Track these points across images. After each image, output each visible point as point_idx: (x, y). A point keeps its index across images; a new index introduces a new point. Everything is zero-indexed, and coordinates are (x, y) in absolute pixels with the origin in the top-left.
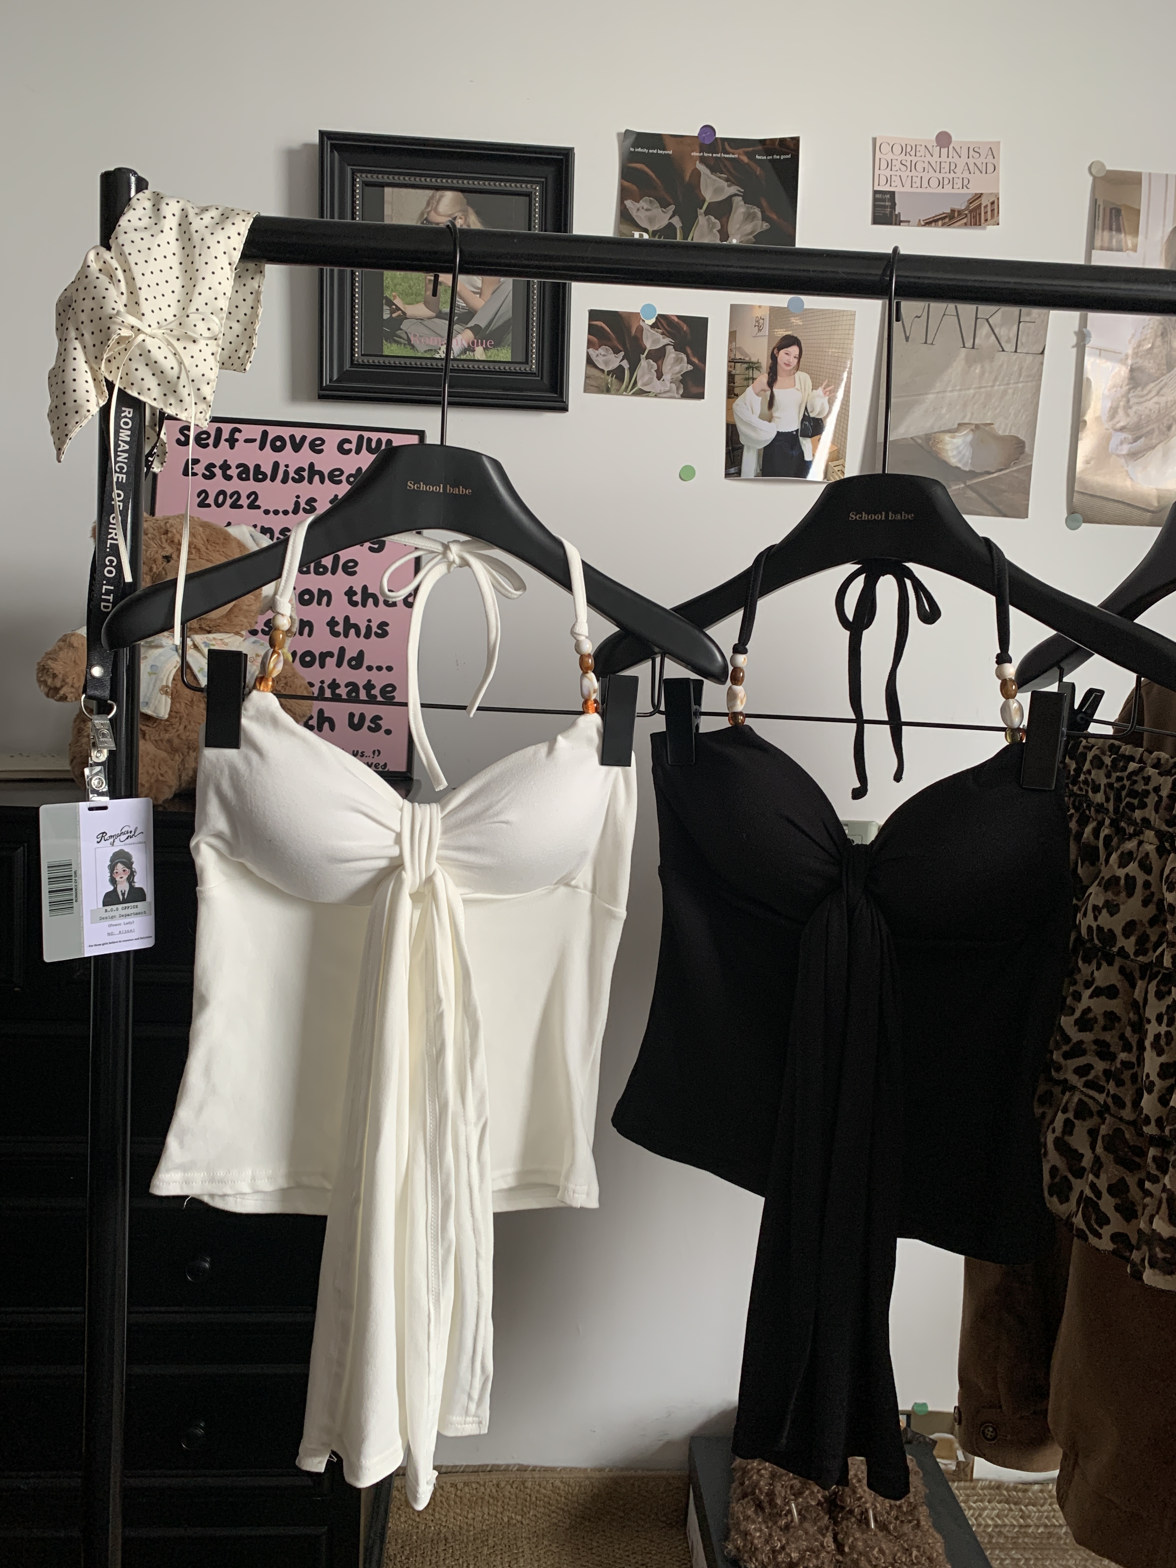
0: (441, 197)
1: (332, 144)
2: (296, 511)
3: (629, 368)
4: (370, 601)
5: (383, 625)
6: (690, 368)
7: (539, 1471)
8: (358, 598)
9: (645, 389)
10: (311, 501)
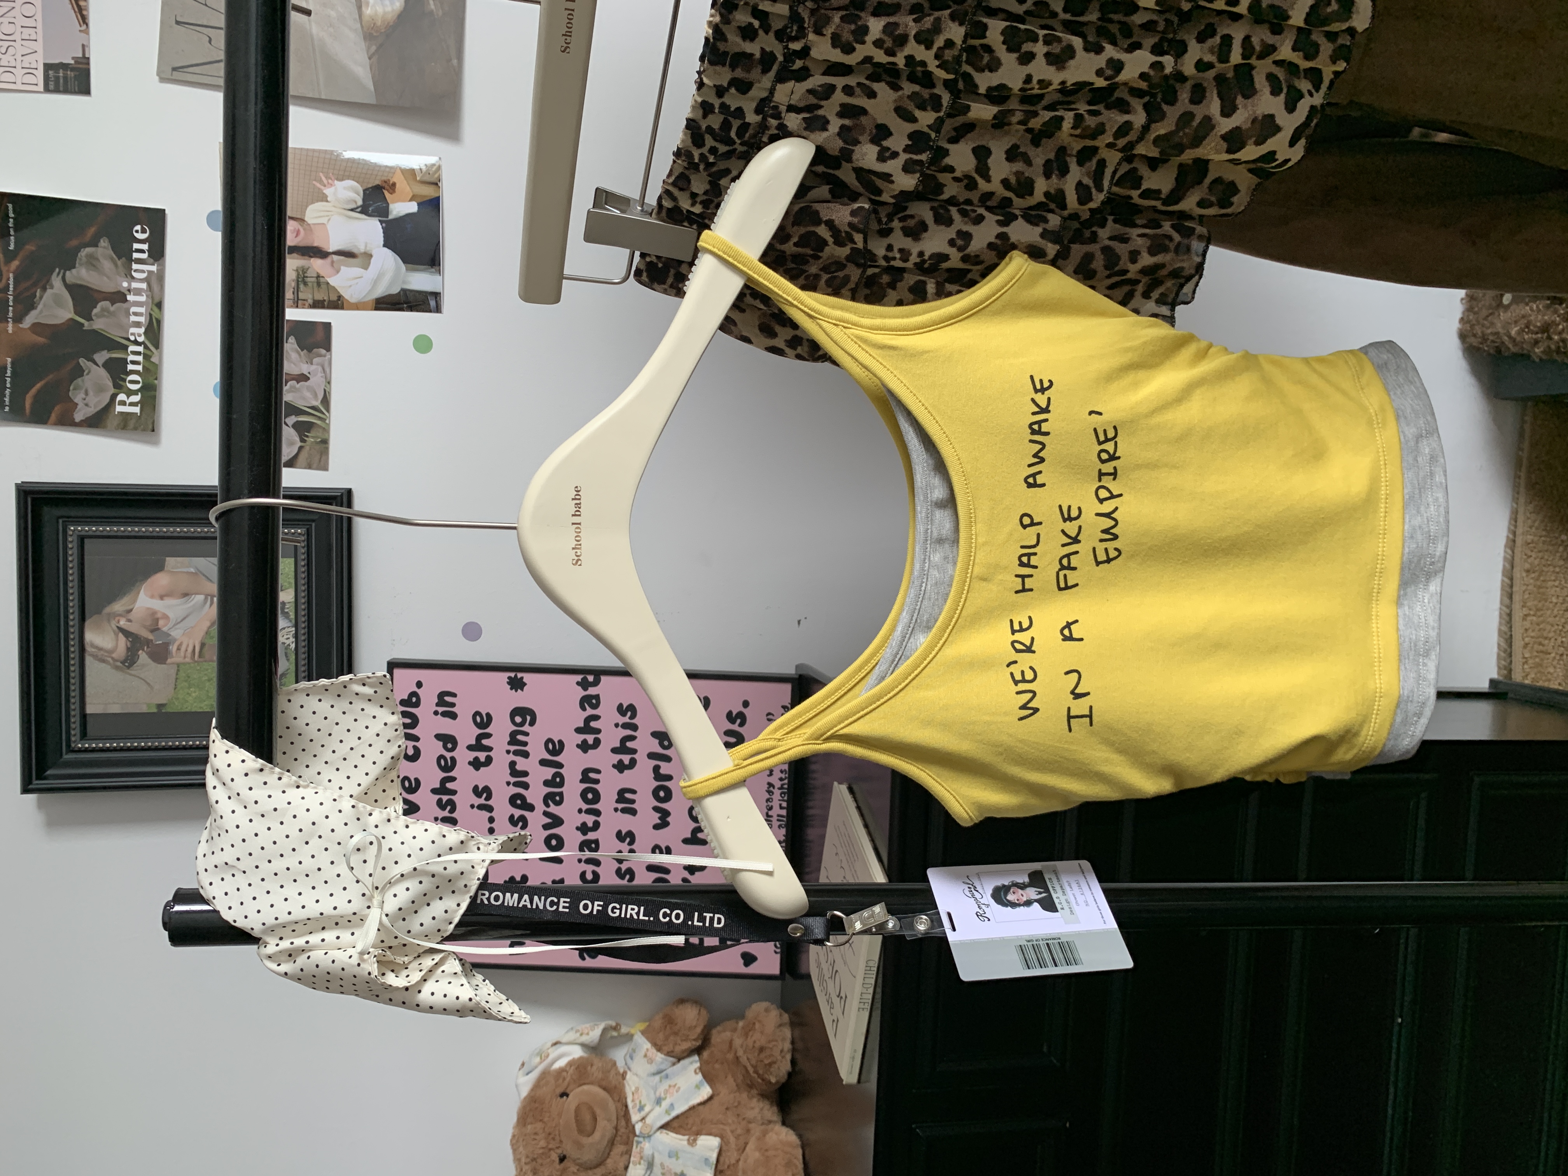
0: (93, 645)
1: (37, 779)
2: (490, 809)
3: (297, 415)
4: (593, 724)
5: (621, 710)
6: (292, 340)
7: (1516, 526)
8: (590, 738)
9: (321, 396)
10: (477, 792)
